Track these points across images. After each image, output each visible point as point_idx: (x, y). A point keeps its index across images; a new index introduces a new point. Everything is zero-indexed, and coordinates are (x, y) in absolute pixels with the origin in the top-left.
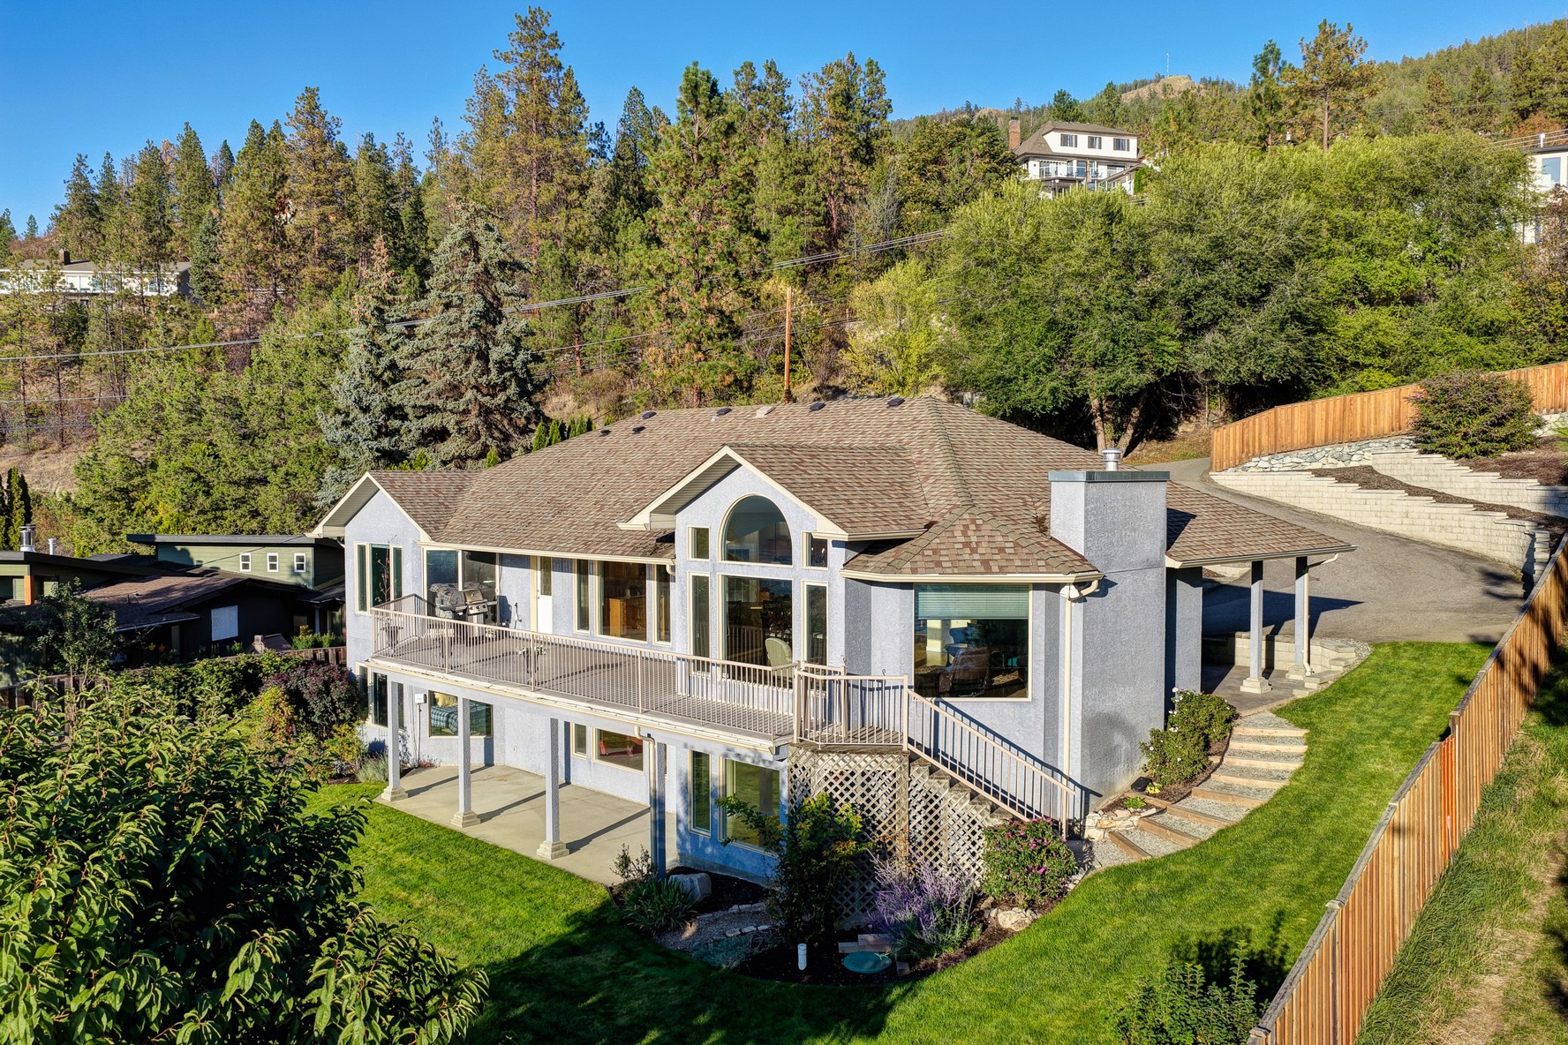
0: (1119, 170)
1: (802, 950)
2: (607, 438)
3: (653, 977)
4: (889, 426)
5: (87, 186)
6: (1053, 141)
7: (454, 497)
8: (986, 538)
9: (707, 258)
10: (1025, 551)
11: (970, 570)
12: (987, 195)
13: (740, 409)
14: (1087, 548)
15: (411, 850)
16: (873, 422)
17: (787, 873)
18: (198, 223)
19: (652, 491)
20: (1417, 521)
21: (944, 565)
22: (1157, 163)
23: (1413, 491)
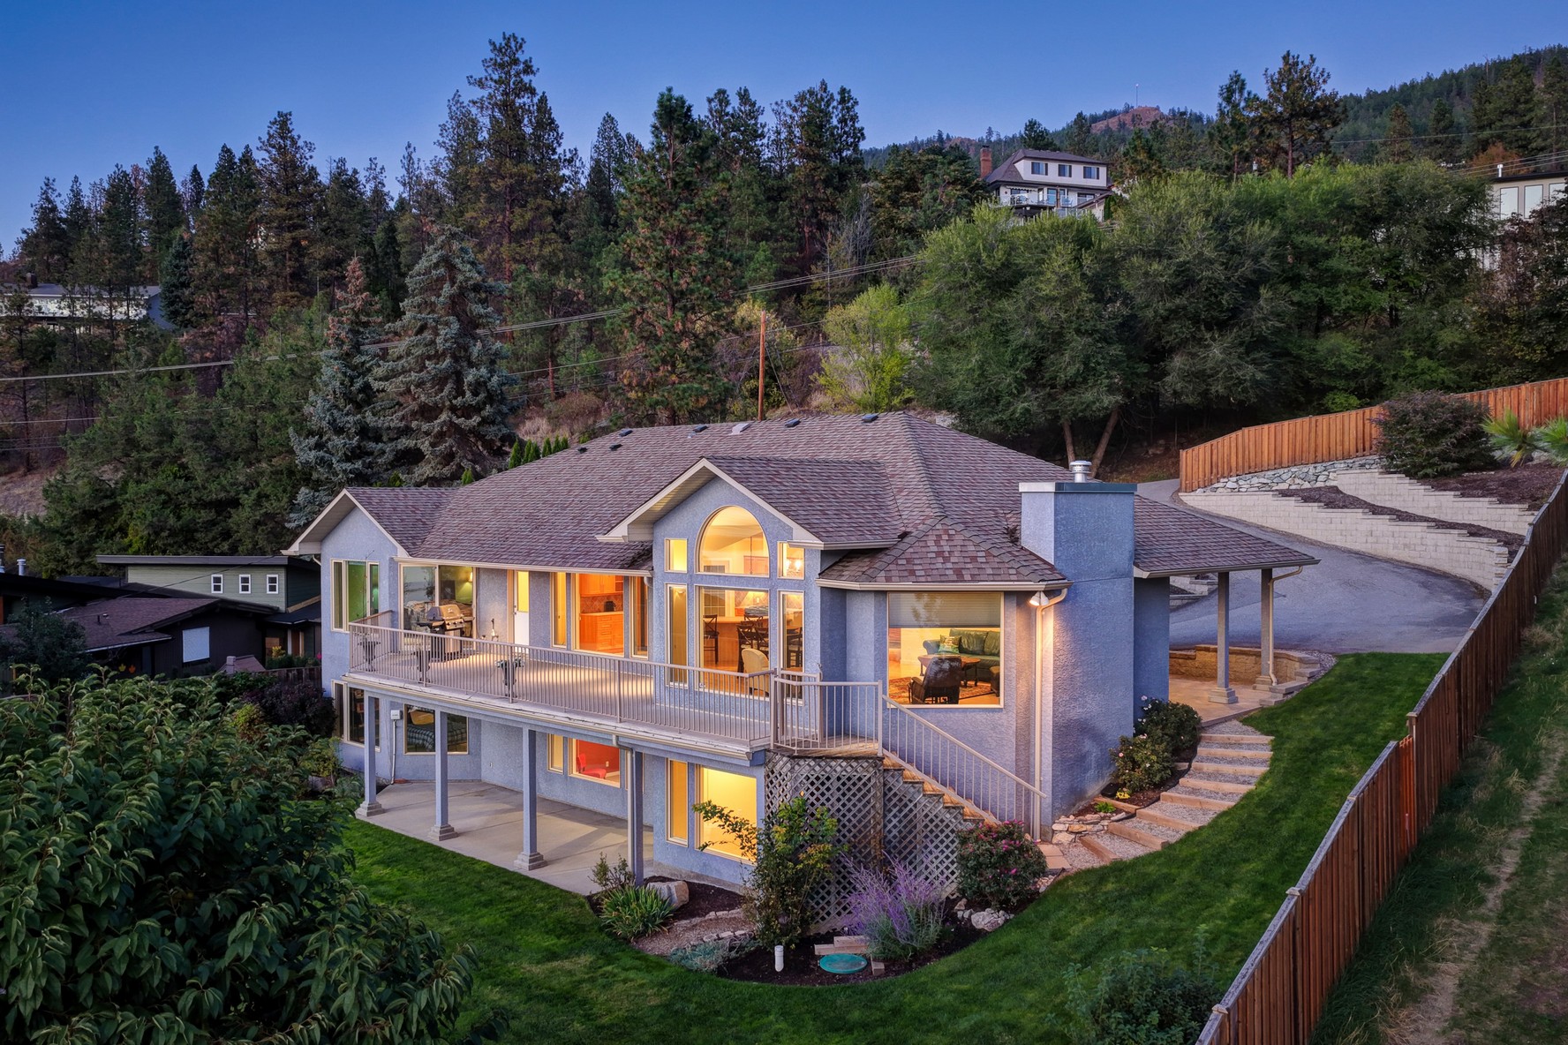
0: (1089, 198)
1: (779, 951)
2: (584, 455)
3: (632, 980)
4: (863, 441)
5: (54, 209)
6: (1023, 168)
7: (431, 514)
8: (959, 548)
9: (682, 282)
10: (997, 560)
11: (943, 578)
12: (960, 222)
13: (716, 427)
14: (1056, 557)
15: (387, 862)
16: (848, 437)
17: (764, 876)
18: (168, 247)
19: (630, 505)
20: (1381, 540)
21: (918, 573)
22: (1125, 191)
23: (1376, 510)
